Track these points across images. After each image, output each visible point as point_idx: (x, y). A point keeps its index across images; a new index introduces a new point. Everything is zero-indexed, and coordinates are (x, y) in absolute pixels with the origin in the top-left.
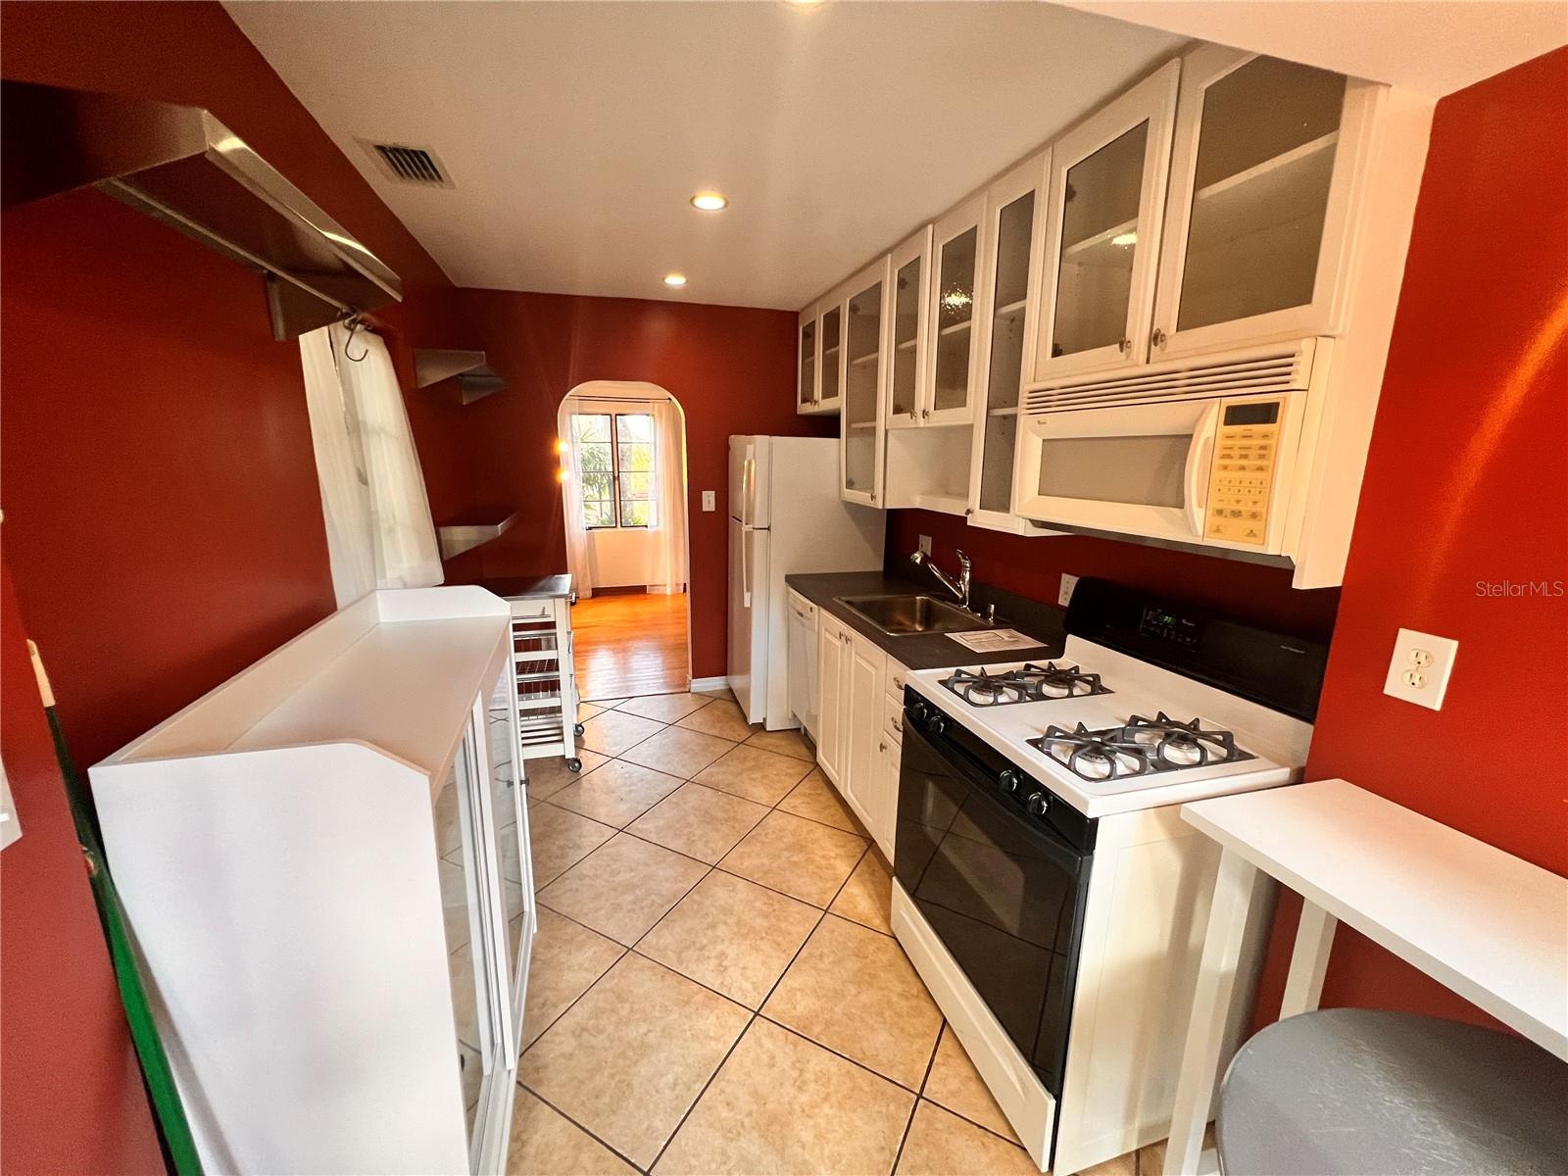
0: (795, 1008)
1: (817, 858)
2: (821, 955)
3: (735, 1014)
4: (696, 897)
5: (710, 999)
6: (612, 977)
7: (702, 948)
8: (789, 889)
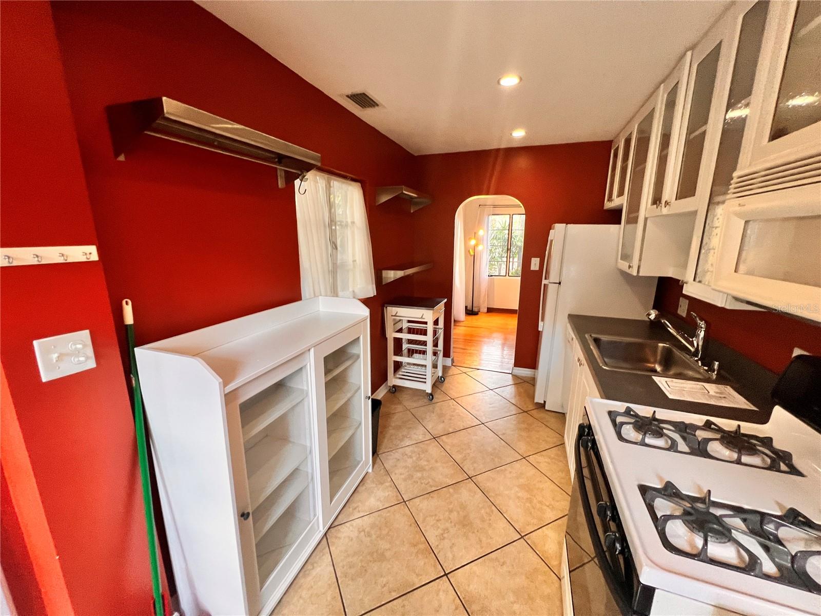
0: (469, 585)
1: (535, 501)
2: (503, 564)
3: (434, 567)
4: (451, 490)
5: (426, 550)
6: (389, 512)
7: (438, 520)
8: (507, 511)
